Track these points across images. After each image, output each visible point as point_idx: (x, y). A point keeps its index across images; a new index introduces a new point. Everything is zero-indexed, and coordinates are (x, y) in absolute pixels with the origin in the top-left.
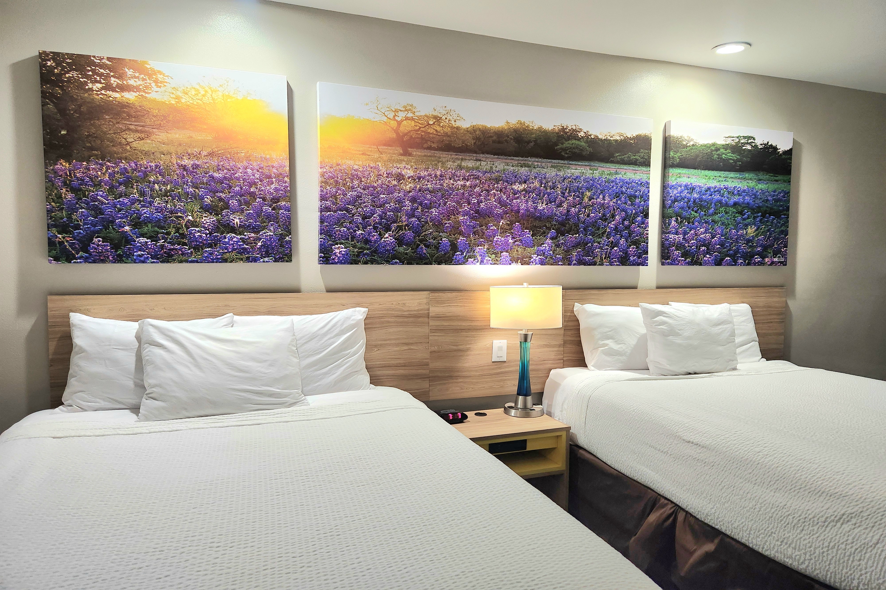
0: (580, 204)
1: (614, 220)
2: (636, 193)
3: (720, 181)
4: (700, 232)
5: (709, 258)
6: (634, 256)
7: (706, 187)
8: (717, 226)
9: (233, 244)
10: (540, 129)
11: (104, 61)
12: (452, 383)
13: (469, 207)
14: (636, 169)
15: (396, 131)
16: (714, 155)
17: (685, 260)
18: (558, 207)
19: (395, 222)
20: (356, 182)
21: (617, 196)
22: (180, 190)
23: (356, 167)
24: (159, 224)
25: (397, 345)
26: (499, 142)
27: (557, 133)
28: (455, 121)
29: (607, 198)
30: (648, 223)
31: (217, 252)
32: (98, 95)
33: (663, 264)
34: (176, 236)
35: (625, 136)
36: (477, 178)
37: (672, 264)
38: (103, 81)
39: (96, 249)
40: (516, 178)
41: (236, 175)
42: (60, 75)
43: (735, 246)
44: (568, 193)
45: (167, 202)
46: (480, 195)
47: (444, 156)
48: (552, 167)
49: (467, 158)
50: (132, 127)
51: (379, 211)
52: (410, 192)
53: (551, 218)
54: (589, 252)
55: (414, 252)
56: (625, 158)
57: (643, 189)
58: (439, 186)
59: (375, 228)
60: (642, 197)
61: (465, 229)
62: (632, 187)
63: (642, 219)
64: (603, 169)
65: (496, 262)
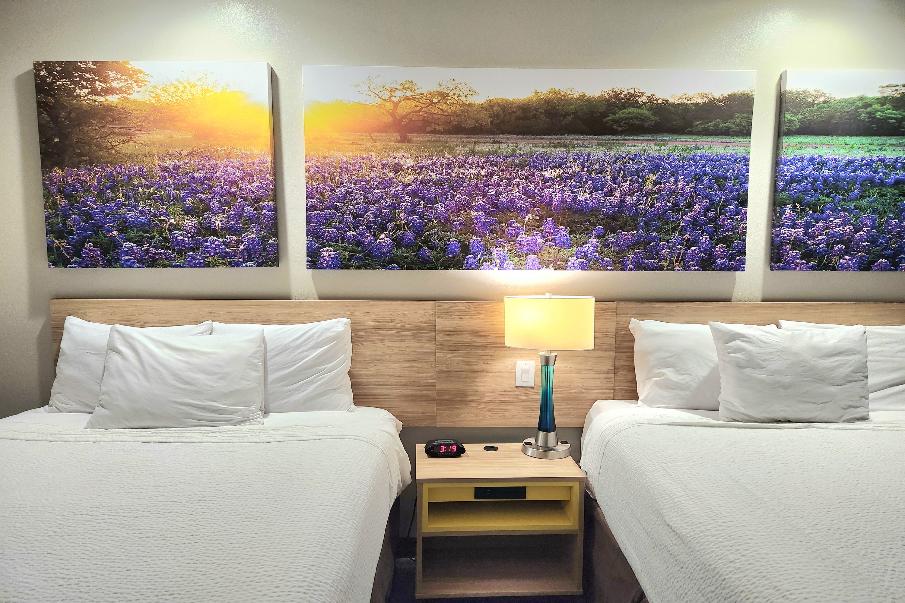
0: (640, 190)
1: (691, 211)
2: (727, 174)
3: (871, 151)
4: (834, 224)
5: (849, 260)
6: (722, 258)
7: (846, 160)
8: (864, 214)
9: (215, 248)
10: (582, 98)
11: (89, 65)
12: (464, 408)
13: (484, 200)
14: (728, 140)
15: (393, 115)
16: (861, 114)
17: (806, 264)
18: (607, 195)
19: (392, 220)
20: (345, 176)
21: (698, 177)
22: (162, 193)
23: (345, 159)
24: (145, 228)
25: (398, 361)
26: (525, 118)
27: (607, 101)
28: (466, 97)
29: (681, 182)
30: (746, 213)
31: (199, 256)
32: (85, 100)
33: (772, 268)
34: (160, 240)
35: (710, 97)
36: (496, 164)
37: (785, 269)
38: (89, 86)
39: (87, 254)
40: (548, 162)
41: (217, 174)
42: (52, 83)
43: (896, 242)
44: (623, 177)
45: (150, 205)
46: (500, 185)
47: (452, 140)
48: (598, 145)
49: (483, 140)
50: (116, 130)
51: (372, 208)
52: (410, 184)
53: (596, 211)
54: (654, 253)
55: (416, 255)
56: (710, 126)
57: (738, 167)
58: (446, 177)
59: (369, 228)
60: (736, 178)
61: (479, 227)
62: (721, 166)
63: (737, 208)
64: (676, 144)
65: (520, 267)
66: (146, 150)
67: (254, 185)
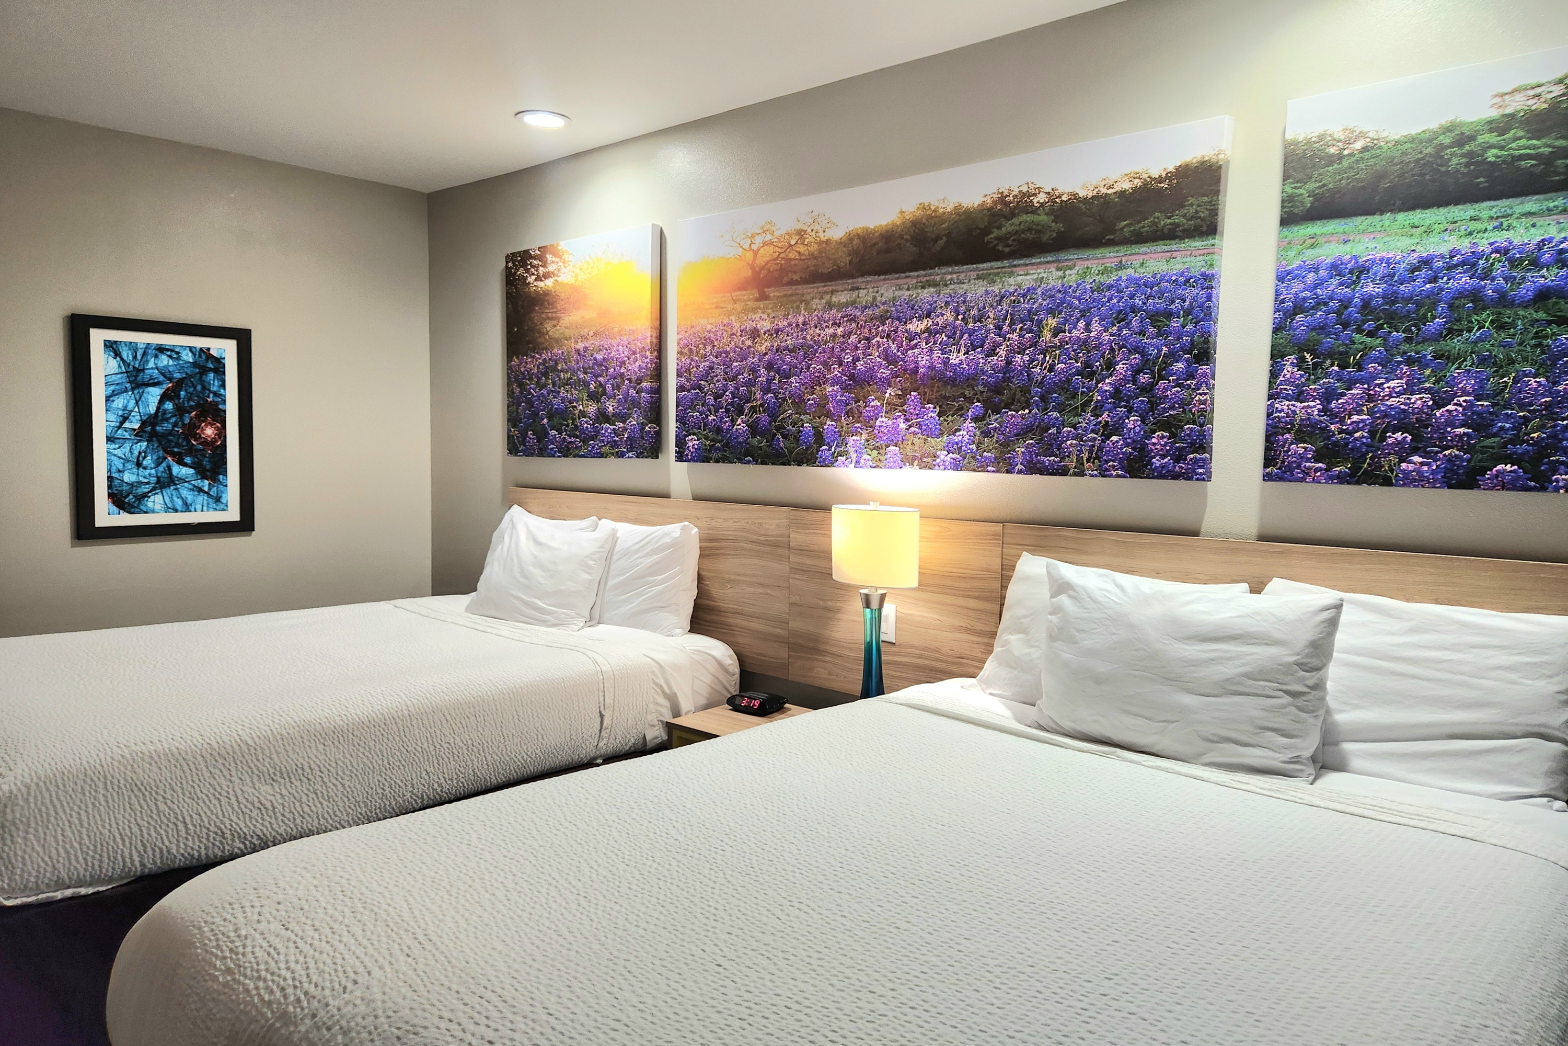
0: (1035, 344)
1: (1111, 375)
2: (1173, 307)
3: (1475, 234)
4: (1387, 390)
5: (1422, 464)
6: (1163, 457)
7: (1413, 259)
8: (1459, 368)
9: (607, 437)
10: (957, 210)
11: (536, 252)
13: (841, 370)
14: (1174, 247)
15: (752, 267)
16: (1450, 160)
17: (1326, 470)
18: (987, 356)
19: (748, 401)
21: (1121, 318)
22: (575, 377)
23: (709, 327)
24: (563, 415)
26: (888, 251)
27: (991, 209)
28: (824, 231)
29: (1096, 327)
31: (597, 445)
32: (533, 288)
33: (1268, 478)
34: (573, 428)
35: (1145, 176)
36: (853, 319)
38: (535, 273)
39: (529, 442)
40: (914, 311)
41: (612, 355)
42: (515, 274)
44: (1009, 326)
45: (568, 391)
46: (857, 348)
47: (809, 291)
48: (978, 279)
49: (840, 288)
50: (550, 315)
51: (731, 386)
52: (766, 354)
53: (973, 379)
54: (1053, 446)
55: (770, 445)
56: (1143, 227)
57: (1189, 293)
58: (801, 341)
59: (727, 411)
60: (1188, 312)
61: (834, 407)
62: (1161, 294)
63: (1189, 366)
64: (1089, 263)
65: (878, 464)
66: (568, 333)
67: (637, 364)
